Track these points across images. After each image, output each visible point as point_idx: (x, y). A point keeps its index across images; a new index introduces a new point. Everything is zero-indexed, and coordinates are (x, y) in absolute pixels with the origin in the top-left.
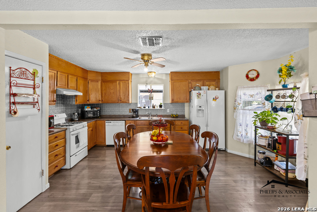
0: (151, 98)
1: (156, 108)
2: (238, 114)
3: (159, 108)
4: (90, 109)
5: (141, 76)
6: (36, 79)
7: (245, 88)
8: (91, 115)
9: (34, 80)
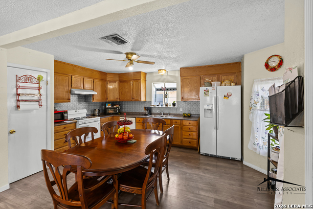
0: (166, 96)
1: (169, 106)
2: (255, 116)
3: (172, 106)
4: (110, 106)
5: (155, 75)
6: (41, 83)
7: (263, 81)
8: (111, 111)
9: (39, 83)
